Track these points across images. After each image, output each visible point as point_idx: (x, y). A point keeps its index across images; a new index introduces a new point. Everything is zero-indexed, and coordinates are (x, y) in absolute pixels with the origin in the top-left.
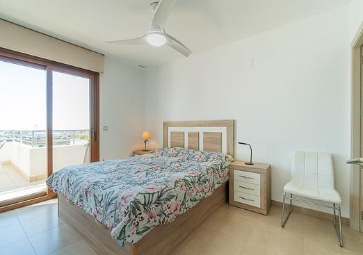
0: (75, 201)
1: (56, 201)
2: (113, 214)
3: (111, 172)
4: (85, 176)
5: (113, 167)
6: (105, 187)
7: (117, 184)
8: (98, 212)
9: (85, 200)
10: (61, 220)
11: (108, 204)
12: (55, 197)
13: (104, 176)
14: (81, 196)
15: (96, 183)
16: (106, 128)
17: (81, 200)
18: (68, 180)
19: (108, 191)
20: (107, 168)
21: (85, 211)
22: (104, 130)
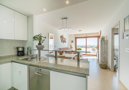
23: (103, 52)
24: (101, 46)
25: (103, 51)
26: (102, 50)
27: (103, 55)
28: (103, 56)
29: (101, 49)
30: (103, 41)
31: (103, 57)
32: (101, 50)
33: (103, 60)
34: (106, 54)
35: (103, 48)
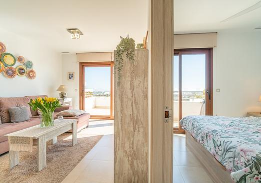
0: (198, 139)
1: (184, 136)
2: (231, 160)
3: (226, 126)
4: (205, 124)
5: (228, 123)
6: (222, 136)
7: (234, 137)
8: (217, 153)
9: (205, 141)
10: (188, 149)
11: (227, 151)
12: (184, 133)
13: (221, 128)
14: (202, 137)
15: (214, 131)
16: (218, 90)
17: (203, 140)
18: (193, 124)
19: (226, 140)
20: (222, 122)
21: (206, 149)
22: (217, 92)
23: (128, 120)
24: (119, 83)
25: (128, 112)
26: (122, 111)
27: (129, 138)
28: (127, 145)
29: (119, 102)
30: (124, 56)
31: (127, 148)
32: (119, 108)
33: (127, 166)
34: (141, 130)
35: (125, 100)
